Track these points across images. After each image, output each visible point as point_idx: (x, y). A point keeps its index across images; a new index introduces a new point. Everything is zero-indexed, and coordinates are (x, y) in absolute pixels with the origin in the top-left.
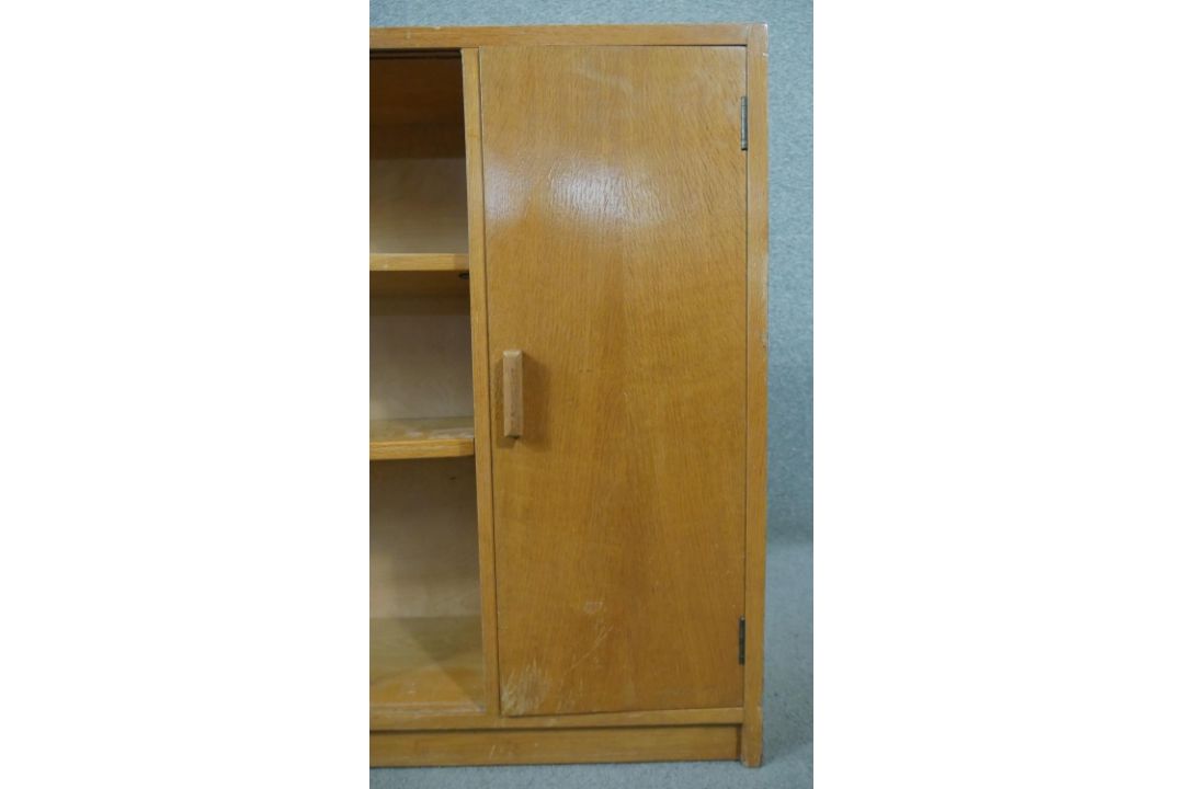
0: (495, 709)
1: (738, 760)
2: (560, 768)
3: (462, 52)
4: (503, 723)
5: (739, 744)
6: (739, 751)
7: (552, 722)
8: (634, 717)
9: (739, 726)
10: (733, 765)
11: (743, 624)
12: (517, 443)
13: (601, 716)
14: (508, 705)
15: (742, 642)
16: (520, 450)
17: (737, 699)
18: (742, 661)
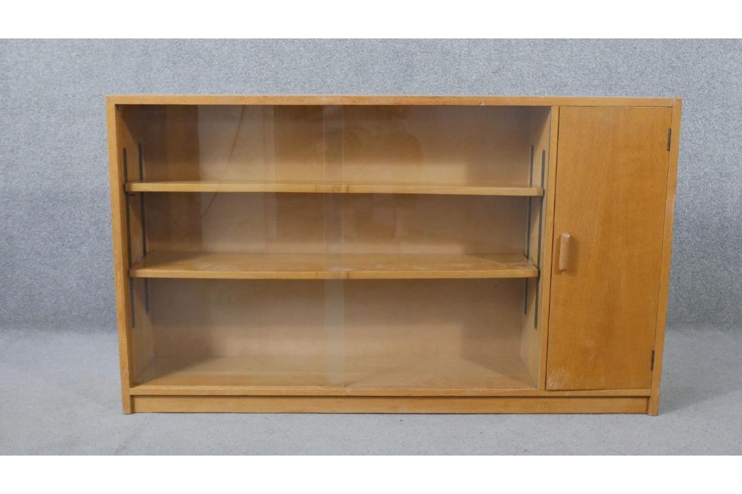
0: (543, 388)
1: (646, 414)
2: (569, 415)
3: (552, 108)
4: (547, 394)
5: (648, 406)
6: (647, 410)
7: (567, 394)
8: (603, 393)
9: (648, 398)
10: (644, 415)
11: (653, 352)
12: (563, 273)
13: (589, 392)
14: (550, 386)
15: (653, 360)
16: (564, 275)
17: (648, 385)
18: (652, 369)
